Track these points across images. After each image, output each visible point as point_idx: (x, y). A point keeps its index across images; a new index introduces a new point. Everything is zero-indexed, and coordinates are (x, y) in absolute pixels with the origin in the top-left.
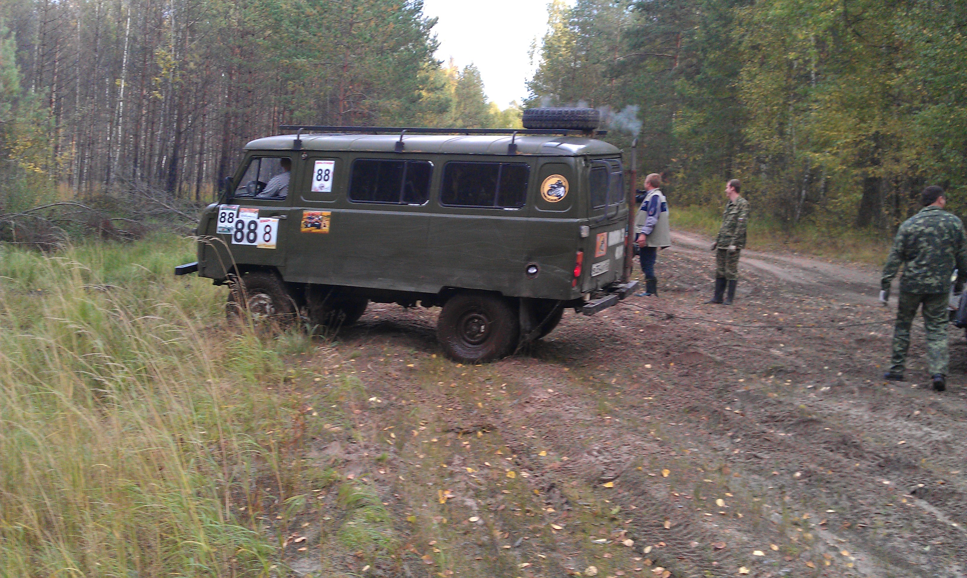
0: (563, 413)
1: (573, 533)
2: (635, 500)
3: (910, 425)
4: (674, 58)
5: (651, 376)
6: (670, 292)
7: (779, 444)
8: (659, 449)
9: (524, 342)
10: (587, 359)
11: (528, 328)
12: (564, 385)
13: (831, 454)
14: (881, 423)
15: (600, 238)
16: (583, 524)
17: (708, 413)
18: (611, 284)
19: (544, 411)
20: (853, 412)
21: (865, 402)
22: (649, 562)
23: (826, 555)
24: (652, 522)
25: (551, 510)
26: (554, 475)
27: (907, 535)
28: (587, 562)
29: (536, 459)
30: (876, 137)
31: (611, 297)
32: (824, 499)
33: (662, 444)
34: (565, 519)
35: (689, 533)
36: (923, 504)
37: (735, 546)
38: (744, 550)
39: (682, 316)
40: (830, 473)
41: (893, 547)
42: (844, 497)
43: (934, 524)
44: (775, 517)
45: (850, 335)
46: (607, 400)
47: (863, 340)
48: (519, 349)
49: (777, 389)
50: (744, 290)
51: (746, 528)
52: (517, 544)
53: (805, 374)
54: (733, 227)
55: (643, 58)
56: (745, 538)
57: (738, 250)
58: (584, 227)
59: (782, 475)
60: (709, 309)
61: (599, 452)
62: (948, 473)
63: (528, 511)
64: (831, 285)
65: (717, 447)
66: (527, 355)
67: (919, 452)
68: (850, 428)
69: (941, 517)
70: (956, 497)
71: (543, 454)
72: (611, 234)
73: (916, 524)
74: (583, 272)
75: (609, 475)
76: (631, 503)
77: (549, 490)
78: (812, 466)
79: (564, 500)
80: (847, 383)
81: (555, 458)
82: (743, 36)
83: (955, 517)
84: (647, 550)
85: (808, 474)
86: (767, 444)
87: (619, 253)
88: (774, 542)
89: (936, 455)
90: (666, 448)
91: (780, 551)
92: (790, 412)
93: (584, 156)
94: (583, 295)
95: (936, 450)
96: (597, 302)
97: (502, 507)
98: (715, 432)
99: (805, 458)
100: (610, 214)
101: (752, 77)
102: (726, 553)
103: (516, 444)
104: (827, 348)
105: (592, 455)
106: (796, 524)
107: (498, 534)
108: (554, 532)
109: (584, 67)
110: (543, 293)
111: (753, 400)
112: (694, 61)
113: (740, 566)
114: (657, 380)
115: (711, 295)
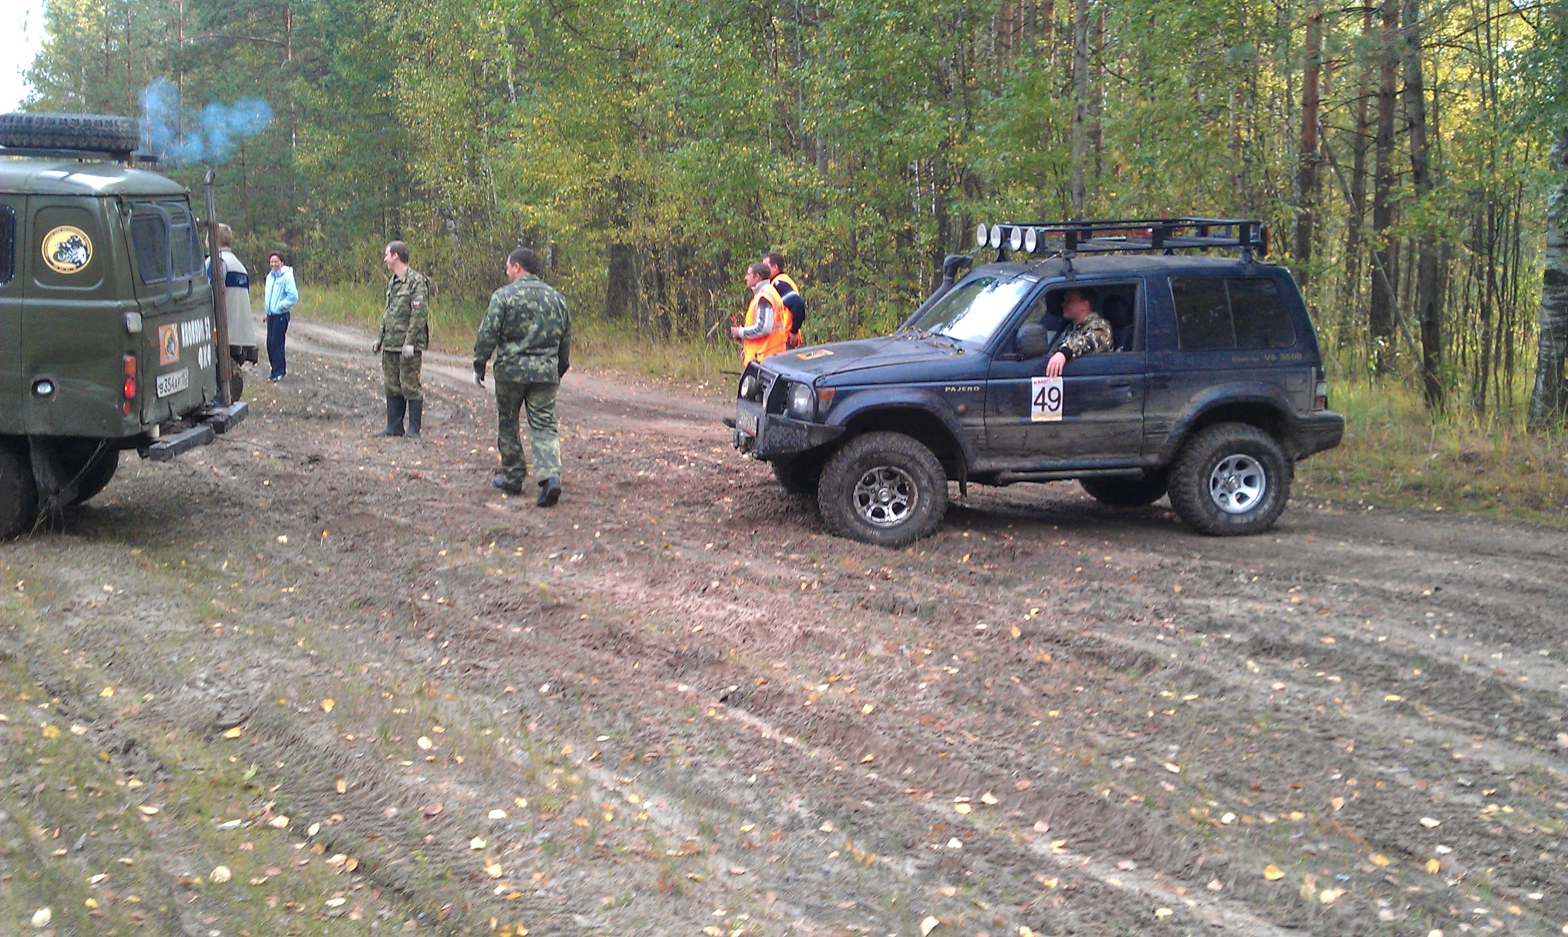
0: (136, 623)
1: (179, 817)
2: (281, 754)
3: (707, 603)
4: (283, 45)
5: (291, 555)
6: (314, 420)
7: (511, 645)
8: (313, 669)
9: (48, 512)
10: (173, 534)
11: (52, 486)
12: (132, 578)
13: (594, 653)
14: (665, 603)
15: (166, 333)
16: (197, 800)
17: (390, 607)
18: (198, 408)
19: (101, 622)
20: (623, 589)
21: (638, 574)
22: (319, 849)
23: (605, 805)
24: (315, 785)
25: (135, 783)
26: (133, 725)
27: (721, 762)
28: (210, 861)
29: (94, 701)
30: (618, 184)
31: (200, 429)
32: (590, 722)
33: (316, 661)
34: (165, 794)
35: (379, 796)
36: (741, 714)
37: (456, 807)
38: (473, 812)
39: (336, 457)
40: (595, 681)
41: (703, 782)
42: (620, 715)
43: (758, 742)
44: (518, 756)
45: (607, 477)
46: (215, 596)
47: (629, 484)
48: (39, 522)
49: (501, 562)
50: (438, 415)
51: (472, 777)
52: (79, 844)
53: (544, 537)
54: (405, 316)
55: (228, 42)
56: (472, 794)
57: (418, 353)
58: (130, 315)
59: (520, 690)
60: (382, 445)
61: (206, 681)
62: (770, 667)
63: (90, 789)
64: (573, 403)
65: (413, 657)
66: (58, 530)
67: (725, 639)
68: (621, 613)
69: (767, 733)
70: (785, 700)
71: (108, 692)
72: (185, 327)
73: (732, 744)
74: (140, 390)
75: (235, 716)
76: (276, 757)
77: (126, 751)
78: (566, 674)
79: (156, 765)
80: (608, 547)
81: (130, 697)
82: (392, 18)
83: (787, 729)
84: (313, 830)
85: (560, 686)
86: (492, 647)
87: (205, 357)
88: (519, 794)
89: (749, 643)
90: (325, 666)
91: (531, 807)
92: (524, 596)
93: (119, 198)
94: (146, 428)
95: (748, 635)
96: (173, 440)
97: (40, 787)
98: (407, 635)
99: (554, 663)
100: (176, 294)
101: (414, 84)
102: (445, 820)
103: (54, 680)
104: (574, 498)
105: (198, 688)
106: (551, 763)
107: (39, 832)
108: (146, 819)
109: (125, 50)
110: (72, 427)
111: (464, 581)
112: (318, 52)
113: (470, 838)
114: (300, 560)
115: (383, 423)
